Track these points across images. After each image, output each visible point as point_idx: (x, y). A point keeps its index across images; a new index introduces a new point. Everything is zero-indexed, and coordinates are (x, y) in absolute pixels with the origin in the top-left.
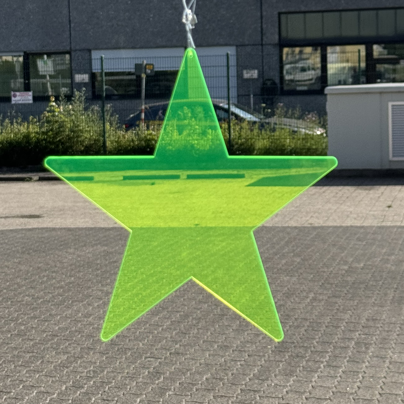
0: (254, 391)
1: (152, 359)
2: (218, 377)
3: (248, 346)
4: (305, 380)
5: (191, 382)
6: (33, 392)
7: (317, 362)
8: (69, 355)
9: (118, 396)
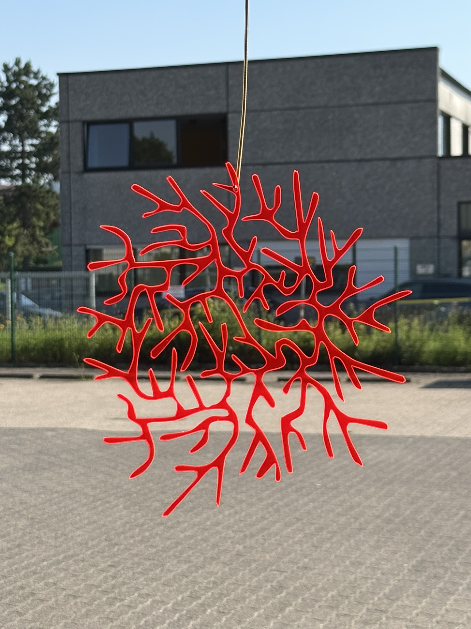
0: (382, 611)
1: (276, 572)
2: (345, 595)
3: (383, 563)
4: (439, 602)
5: (314, 597)
6: (148, 600)
7: (456, 583)
8: (191, 564)
9: (235, 609)
